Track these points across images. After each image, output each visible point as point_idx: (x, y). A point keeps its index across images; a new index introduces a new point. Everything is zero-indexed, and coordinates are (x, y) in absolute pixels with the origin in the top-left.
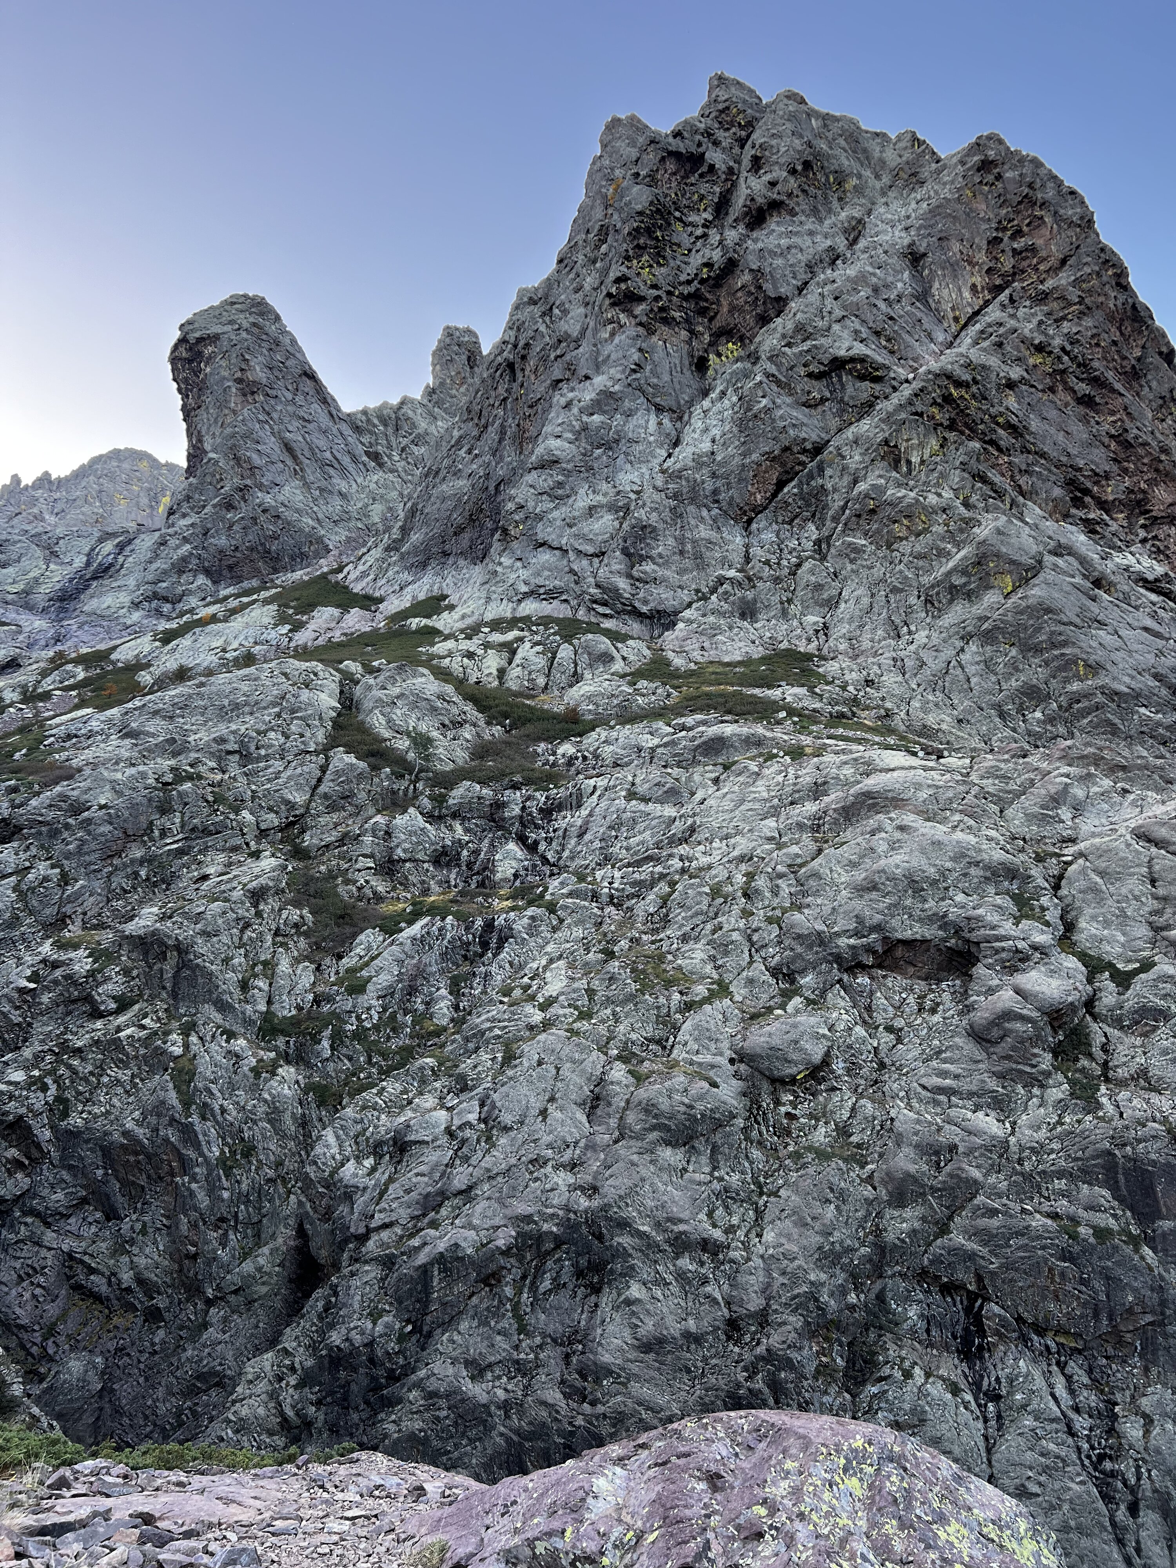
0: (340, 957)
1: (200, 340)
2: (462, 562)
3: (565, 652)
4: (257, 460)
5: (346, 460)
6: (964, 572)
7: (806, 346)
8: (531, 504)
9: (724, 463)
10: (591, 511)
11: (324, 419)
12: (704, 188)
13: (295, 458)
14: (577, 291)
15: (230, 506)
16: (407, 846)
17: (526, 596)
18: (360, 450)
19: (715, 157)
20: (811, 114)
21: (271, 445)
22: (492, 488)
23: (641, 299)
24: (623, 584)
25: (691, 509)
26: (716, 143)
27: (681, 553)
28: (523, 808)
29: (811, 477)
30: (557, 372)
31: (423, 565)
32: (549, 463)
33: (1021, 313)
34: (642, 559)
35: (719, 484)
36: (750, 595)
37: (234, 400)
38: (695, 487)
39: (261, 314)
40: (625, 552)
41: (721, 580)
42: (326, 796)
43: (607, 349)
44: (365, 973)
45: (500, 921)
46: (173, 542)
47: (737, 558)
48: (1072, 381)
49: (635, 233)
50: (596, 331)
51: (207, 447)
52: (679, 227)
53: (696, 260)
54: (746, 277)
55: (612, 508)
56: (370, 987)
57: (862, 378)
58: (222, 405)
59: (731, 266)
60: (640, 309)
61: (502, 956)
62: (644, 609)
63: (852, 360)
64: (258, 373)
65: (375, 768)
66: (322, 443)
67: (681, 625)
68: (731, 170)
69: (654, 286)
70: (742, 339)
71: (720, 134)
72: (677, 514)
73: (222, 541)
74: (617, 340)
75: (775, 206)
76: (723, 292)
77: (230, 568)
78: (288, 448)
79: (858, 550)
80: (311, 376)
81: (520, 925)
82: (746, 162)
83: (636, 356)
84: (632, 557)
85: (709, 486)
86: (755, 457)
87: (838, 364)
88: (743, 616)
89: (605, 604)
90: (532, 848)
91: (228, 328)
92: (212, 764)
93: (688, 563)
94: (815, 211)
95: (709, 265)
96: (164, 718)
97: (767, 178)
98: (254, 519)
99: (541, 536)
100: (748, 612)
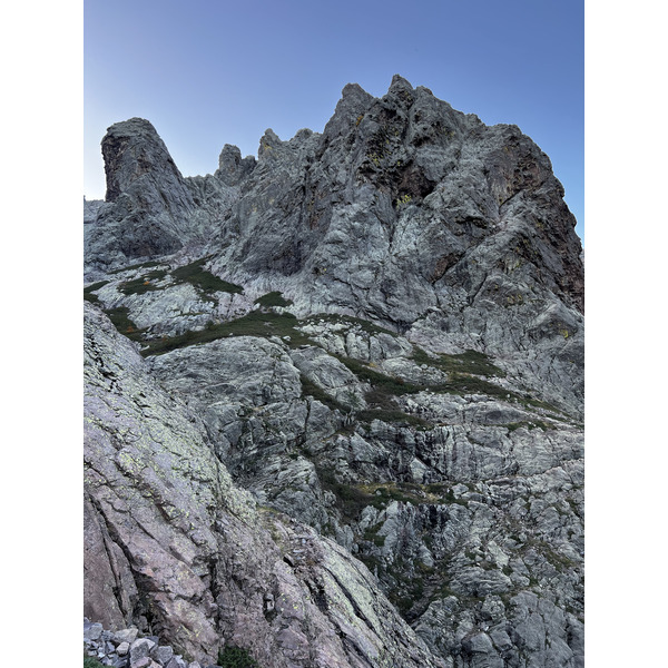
0: (357, 520)
1: (119, 138)
2: (278, 274)
3: (374, 341)
4: (150, 201)
5: (186, 202)
6: (547, 326)
7: (456, 209)
8: (330, 260)
9: (423, 256)
10: (360, 268)
11: (176, 182)
12: (397, 126)
13: (166, 200)
14: (342, 162)
15: (135, 220)
16: (361, 454)
17: (331, 303)
18: (191, 198)
19: (400, 112)
20: (436, 100)
21: (155, 193)
22: (296, 243)
23: (374, 172)
24: (383, 305)
25: (410, 274)
26: (400, 106)
27: (408, 295)
28: (416, 440)
29: (461, 267)
30: (334, 198)
31: (257, 271)
32: (336, 242)
33: (528, 203)
34: (391, 295)
35: (422, 265)
36: (446, 320)
37: (137, 169)
38: (411, 265)
39: (149, 129)
40: (382, 290)
41: (430, 311)
42: (314, 424)
43: (358, 192)
44: (379, 533)
45: (439, 508)
46: (105, 234)
47: (435, 301)
48: (550, 235)
49: (371, 143)
50: (353, 183)
51: (122, 189)
52: (388, 142)
53: (395, 158)
54: (417, 169)
55: (370, 268)
56: (386, 542)
57: (479, 226)
58: (131, 170)
59: (410, 163)
60: (373, 176)
61: (448, 529)
62: (394, 319)
63: (476, 218)
64: (150, 158)
65: (331, 408)
66: (176, 194)
67: (414, 329)
68: (406, 120)
69: (379, 167)
70: (412, 194)
71: (401, 103)
72: (404, 277)
73: (131, 237)
74: (362, 188)
75: (426, 139)
76: (405, 173)
77: (135, 250)
78: (163, 195)
79: (491, 306)
80: (171, 161)
81: (453, 514)
82: (412, 117)
83: (373, 198)
84: (386, 294)
85: (417, 265)
86: (438, 256)
87: (470, 219)
88: (443, 329)
89: (374, 313)
90: (427, 462)
91: (133, 134)
92: (250, 401)
93: (412, 300)
94: (442, 144)
95: (401, 161)
96: (207, 368)
97: (423, 126)
98: (147, 228)
99: (336, 276)
100: (445, 327)
